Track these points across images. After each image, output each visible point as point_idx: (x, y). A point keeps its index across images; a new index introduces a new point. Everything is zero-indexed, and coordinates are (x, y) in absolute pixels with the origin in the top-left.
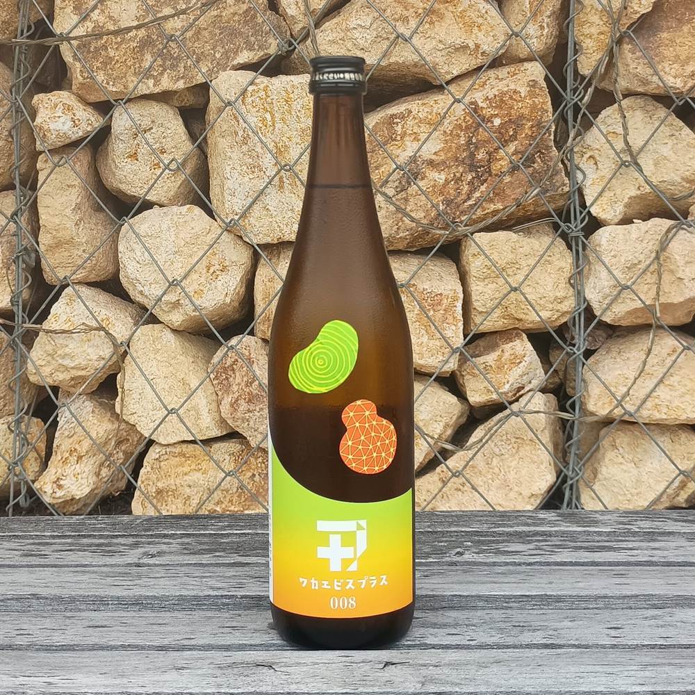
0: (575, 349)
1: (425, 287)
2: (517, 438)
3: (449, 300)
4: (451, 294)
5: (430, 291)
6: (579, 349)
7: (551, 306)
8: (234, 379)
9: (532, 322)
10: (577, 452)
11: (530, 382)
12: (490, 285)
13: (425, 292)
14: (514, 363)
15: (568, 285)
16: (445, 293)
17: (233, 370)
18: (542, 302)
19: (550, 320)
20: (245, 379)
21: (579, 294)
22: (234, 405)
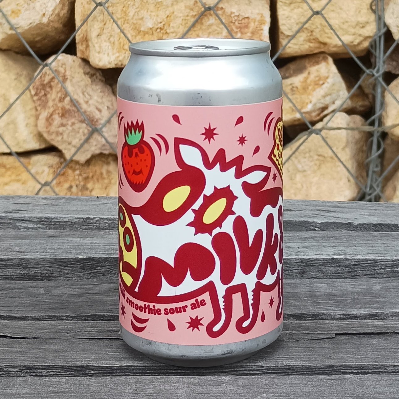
0: (374, 72)
1: (233, 10)
2: (319, 155)
3: (257, 23)
4: (258, 18)
5: (237, 14)
6: (378, 72)
7: (353, 31)
8: (51, 95)
9: (336, 46)
10: (376, 169)
11: (334, 103)
12: (296, 11)
13: (233, 15)
14: (318, 84)
15: (370, 11)
16: (252, 17)
17: (51, 87)
18: (345, 26)
19: (352, 44)
20: (59, 95)
21: (380, 19)
22: (49, 120)
